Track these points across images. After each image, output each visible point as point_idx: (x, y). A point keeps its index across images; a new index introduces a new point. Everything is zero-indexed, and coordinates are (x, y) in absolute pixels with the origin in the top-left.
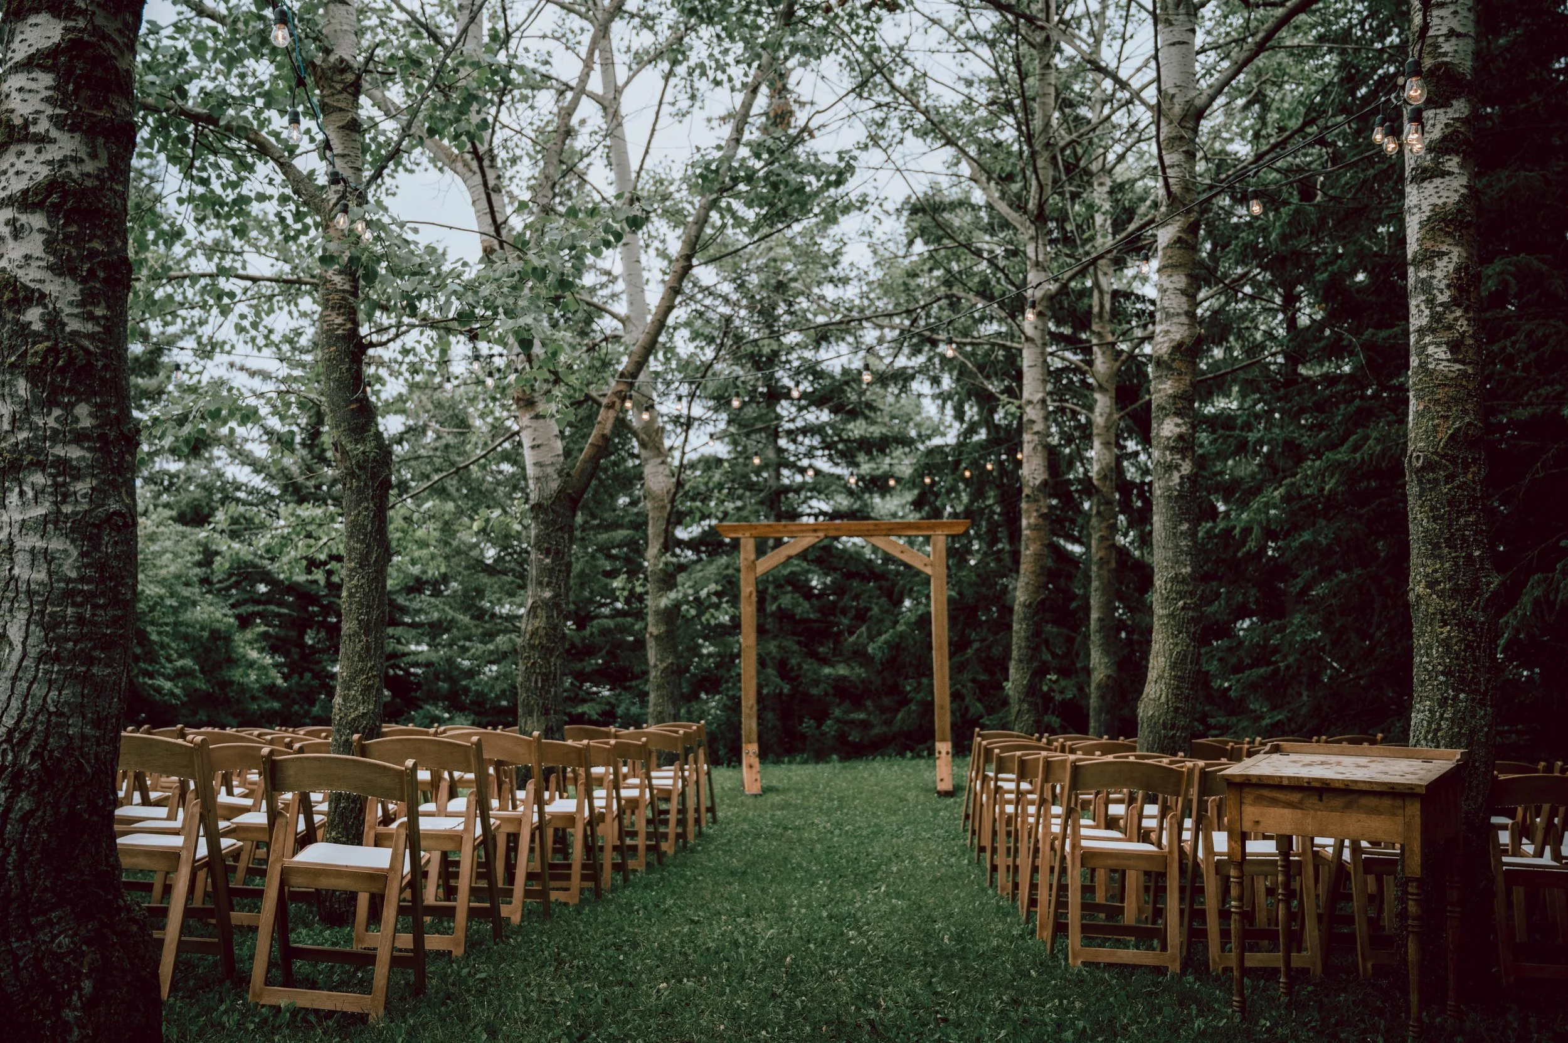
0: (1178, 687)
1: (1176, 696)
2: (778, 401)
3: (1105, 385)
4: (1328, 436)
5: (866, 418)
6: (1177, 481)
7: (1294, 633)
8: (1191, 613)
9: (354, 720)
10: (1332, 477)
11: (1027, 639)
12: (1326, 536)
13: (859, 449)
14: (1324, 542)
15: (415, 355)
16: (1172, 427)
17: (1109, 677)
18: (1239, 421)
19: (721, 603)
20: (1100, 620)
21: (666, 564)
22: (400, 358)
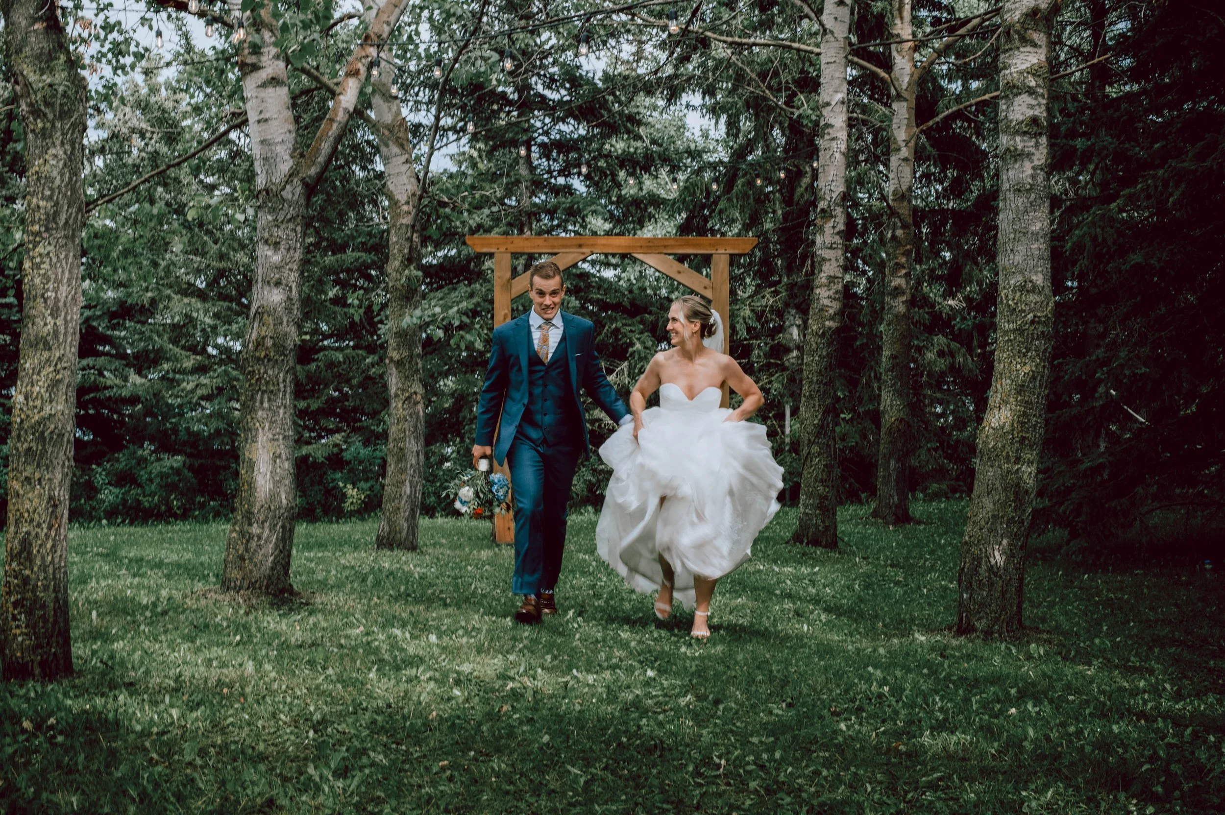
0: (1025, 414)
1: (1022, 424)
2: (532, 111)
3: (905, 94)
4: (1163, 147)
5: (629, 132)
6: (1030, 172)
7: (1122, 366)
8: (1041, 328)
9: (39, 423)
10: (1177, 186)
11: (820, 373)
12: (1159, 260)
13: (622, 166)
14: (1157, 266)
15: (121, 32)
16: (1024, 108)
17: (901, 420)
18: (1063, 129)
19: (473, 323)
20: (893, 357)
21: (409, 278)
22: (102, 34)
